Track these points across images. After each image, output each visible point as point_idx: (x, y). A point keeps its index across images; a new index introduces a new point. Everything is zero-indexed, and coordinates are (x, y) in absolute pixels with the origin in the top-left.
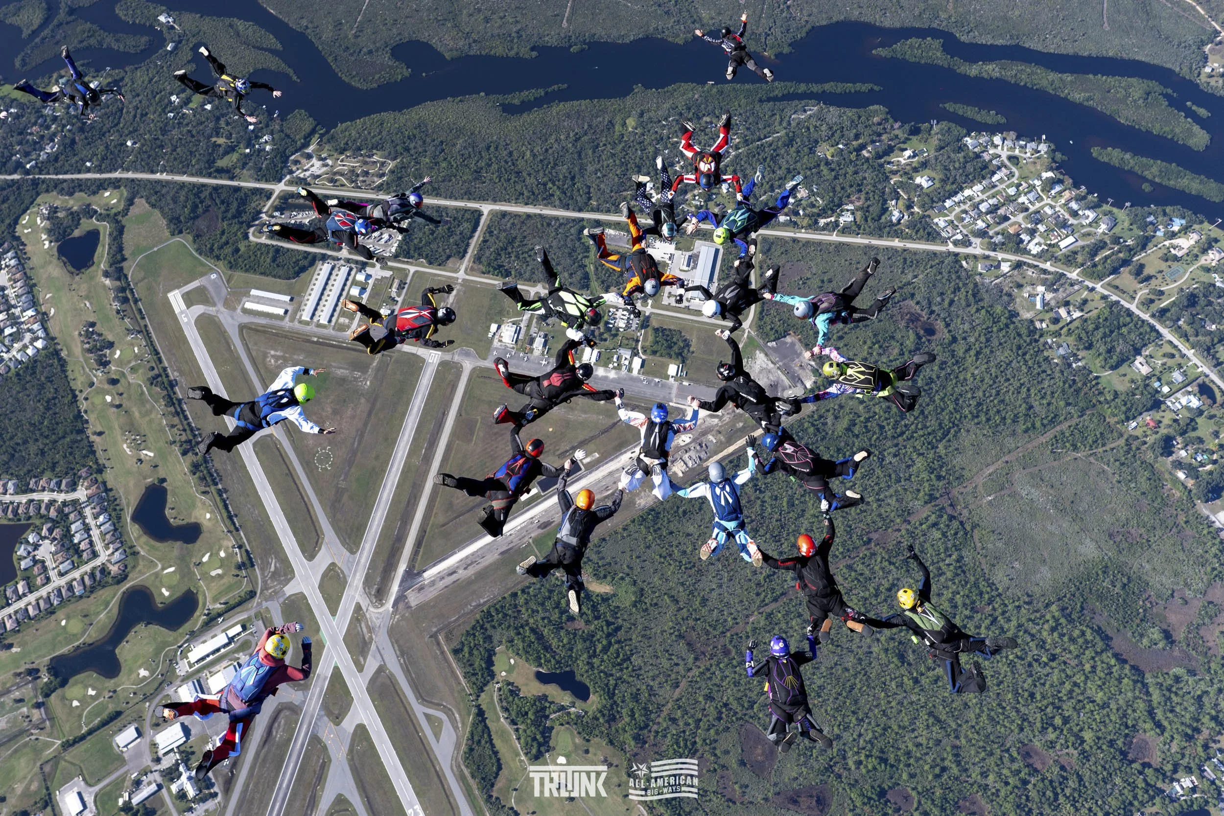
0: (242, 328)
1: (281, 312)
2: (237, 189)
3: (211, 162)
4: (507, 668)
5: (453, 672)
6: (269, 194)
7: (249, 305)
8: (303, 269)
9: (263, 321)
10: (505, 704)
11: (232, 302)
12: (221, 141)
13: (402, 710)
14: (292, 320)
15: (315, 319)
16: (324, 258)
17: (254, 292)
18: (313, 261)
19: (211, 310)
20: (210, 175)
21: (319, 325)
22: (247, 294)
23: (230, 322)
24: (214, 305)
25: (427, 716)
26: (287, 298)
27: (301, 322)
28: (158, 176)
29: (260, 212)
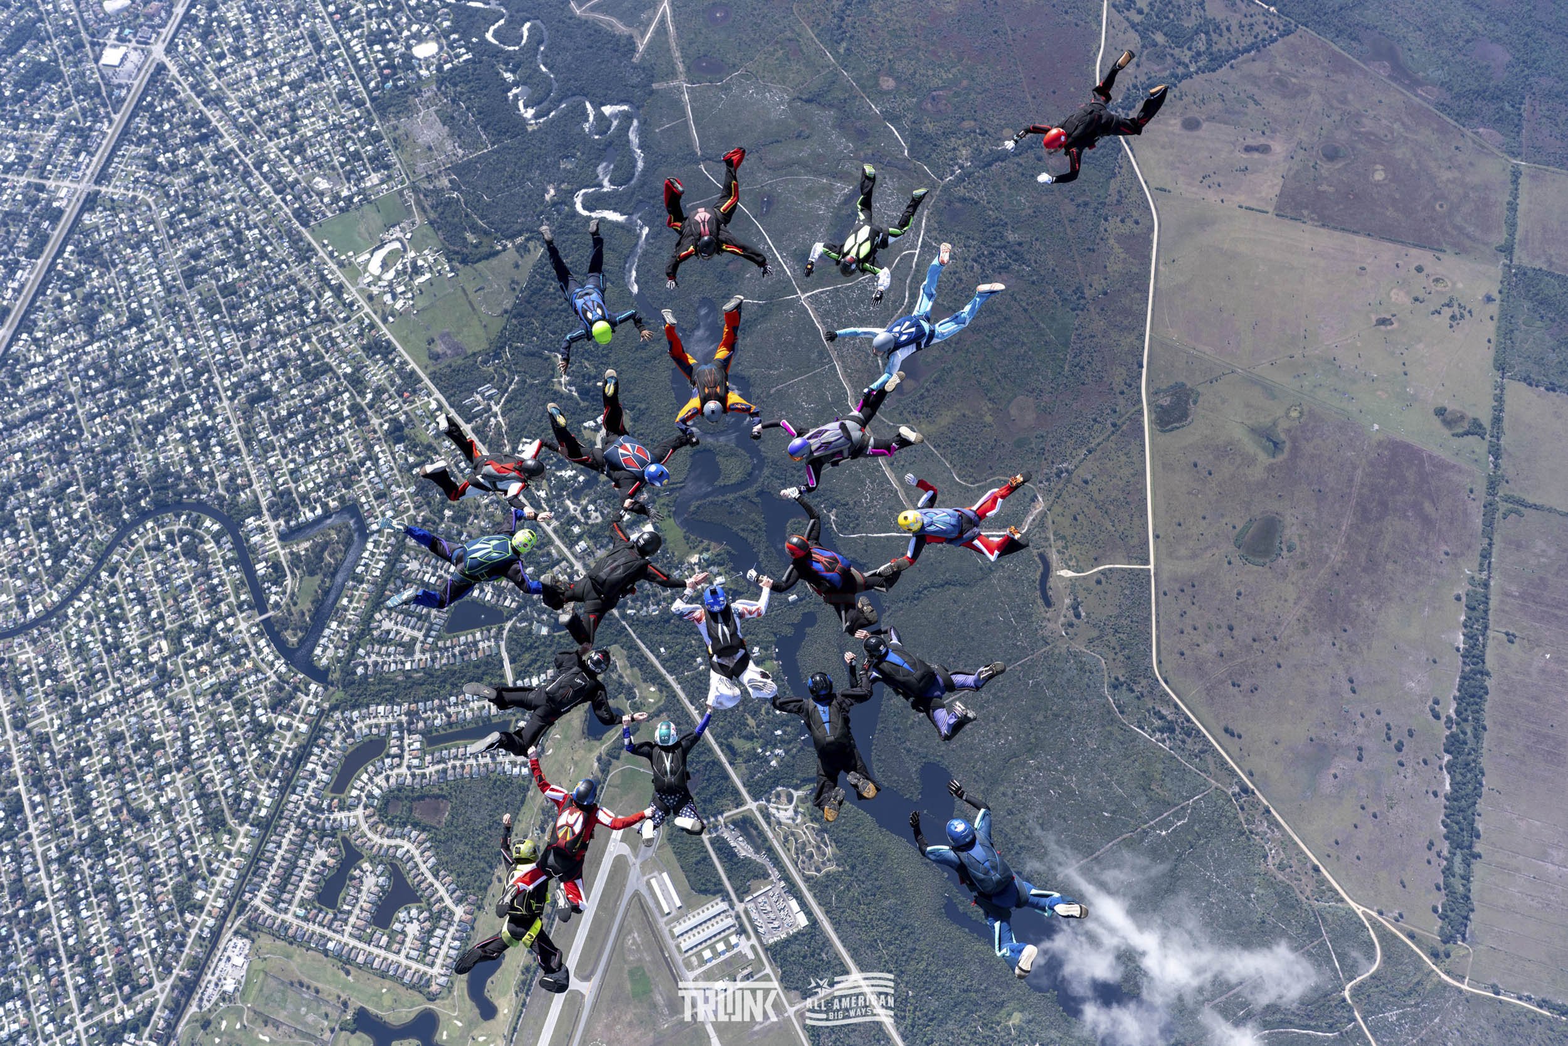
0: (637, 894)
1: (666, 910)
2: (727, 777)
3: (730, 734)
6: (740, 803)
7: (653, 882)
8: (705, 892)
9: (651, 903)
11: (648, 867)
12: (751, 722)
14: (667, 924)
15: (681, 939)
16: (726, 897)
17: (665, 875)
18: (718, 890)
19: (632, 859)
20: (721, 745)
21: (678, 947)
22: (661, 872)
23: (634, 881)
24: (636, 857)
26: (679, 904)
27: (671, 931)
28: (692, 708)
29: (721, 813)
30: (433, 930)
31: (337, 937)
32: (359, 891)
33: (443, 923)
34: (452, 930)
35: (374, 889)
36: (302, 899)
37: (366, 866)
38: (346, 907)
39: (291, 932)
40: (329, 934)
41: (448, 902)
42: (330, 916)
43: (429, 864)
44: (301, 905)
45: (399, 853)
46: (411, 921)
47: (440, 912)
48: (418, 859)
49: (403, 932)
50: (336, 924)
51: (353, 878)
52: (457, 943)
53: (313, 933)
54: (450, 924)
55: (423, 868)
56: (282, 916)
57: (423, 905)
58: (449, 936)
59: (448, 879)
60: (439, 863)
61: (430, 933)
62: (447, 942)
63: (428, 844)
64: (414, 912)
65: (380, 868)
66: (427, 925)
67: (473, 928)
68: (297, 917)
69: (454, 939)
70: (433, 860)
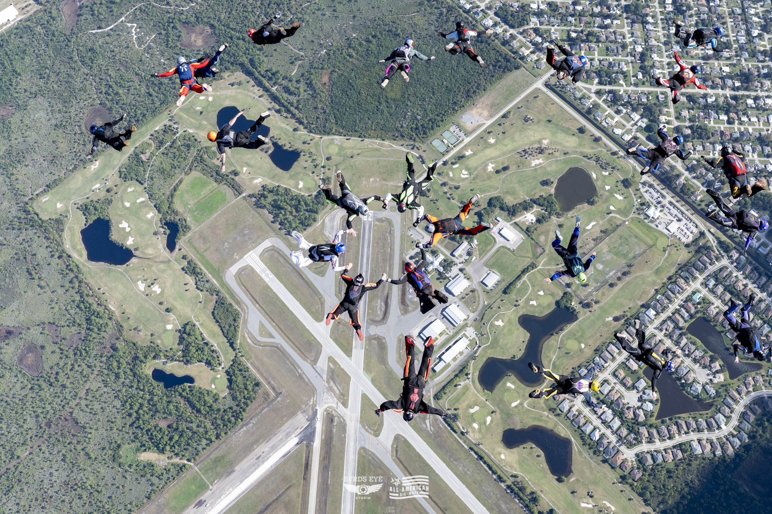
4: (216, 381)
5: (258, 371)
10: (215, 355)
13: (291, 337)
25: (271, 336)
30: (621, 418)
31: (657, 322)
32: (695, 361)
33: (624, 432)
34: (613, 439)
35: (691, 377)
36: (710, 303)
37: (721, 378)
38: (684, 341)
39: (681, 281)
40: (663, 316)
41: (645, 447)
42: (682, 324)
43: (695, 444)
44: (704, 300)
45: (720, 417)
46: (640, 399)
47: (637, 433)
48: (705, 435)
49: (634, 387)
50: (672, 326)
51: (712, 360)
52: (597, 435)
53: (670, 301)
54: (620, 439)
55: (694, 436)
56: (701, 278)
57: (653, 420)
58: (608, 432)
59: (670, 457)
60: (693, 456)
61: (620, 414)
62: (604, 430)
63: (719, 453)
64: (649, 407)
65: (712, 392)
66: (630, 415)
67: (605, 461)
68: (694, 293)
69: (602, 436)
70: (699, 451)
